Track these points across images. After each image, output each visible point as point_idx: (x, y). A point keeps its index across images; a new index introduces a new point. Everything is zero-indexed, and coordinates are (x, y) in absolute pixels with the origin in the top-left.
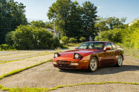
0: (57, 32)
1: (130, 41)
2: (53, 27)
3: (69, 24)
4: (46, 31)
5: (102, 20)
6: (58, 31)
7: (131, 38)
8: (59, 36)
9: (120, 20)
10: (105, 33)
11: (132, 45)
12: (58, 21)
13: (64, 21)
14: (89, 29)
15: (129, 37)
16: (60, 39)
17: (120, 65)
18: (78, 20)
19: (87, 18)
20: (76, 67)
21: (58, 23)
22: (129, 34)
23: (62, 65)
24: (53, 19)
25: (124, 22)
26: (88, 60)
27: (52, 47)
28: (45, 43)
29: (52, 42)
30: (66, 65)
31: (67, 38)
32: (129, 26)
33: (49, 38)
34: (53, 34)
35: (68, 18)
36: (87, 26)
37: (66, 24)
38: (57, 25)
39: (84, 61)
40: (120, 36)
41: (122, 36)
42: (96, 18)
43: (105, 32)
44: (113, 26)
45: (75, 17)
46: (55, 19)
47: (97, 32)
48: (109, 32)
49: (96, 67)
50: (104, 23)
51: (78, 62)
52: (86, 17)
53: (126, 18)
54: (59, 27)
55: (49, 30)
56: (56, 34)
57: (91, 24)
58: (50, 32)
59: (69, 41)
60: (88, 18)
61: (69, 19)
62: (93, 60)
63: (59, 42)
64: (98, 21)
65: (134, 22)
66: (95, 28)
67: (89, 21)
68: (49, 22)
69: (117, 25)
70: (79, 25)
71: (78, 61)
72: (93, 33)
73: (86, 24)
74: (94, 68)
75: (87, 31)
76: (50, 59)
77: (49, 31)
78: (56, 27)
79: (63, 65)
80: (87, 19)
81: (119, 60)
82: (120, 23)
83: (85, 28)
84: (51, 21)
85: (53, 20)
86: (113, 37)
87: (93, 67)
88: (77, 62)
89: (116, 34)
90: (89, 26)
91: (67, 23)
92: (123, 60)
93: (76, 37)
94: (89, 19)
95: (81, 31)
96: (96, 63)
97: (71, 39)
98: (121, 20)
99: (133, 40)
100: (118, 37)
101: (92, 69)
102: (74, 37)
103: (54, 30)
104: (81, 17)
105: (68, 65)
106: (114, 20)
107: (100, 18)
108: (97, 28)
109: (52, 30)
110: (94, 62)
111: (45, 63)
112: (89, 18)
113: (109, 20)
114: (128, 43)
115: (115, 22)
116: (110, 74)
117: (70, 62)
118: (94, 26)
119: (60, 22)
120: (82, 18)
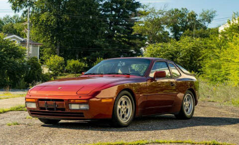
0: (35, 45)
1: (220, 68)
2: (23, 31)
3: (67, 23)
4: (4, 40)
5: (152, 17)
6: (38, 40)
7: (222, 59)
8: (41, 55)
9: (198, 18)
10: (160, 48)
11: (223, 76)
12: (38, 16)
13: (54, 15)
14: (120, 37)
15: (218, 57)
16: (42, 63)
17: (188, 114)
18: (92, 14)
19: (113, 9)
20: (82, 113)
21: (39, 21)
22: (218, 50)
23: (48, 109)
24: (25, 9)
25: (209, 21)
26: (113, 98)
27: (22, 82)
28: (3, 72)
29: (22, 69)
30: (57, 109)
31: (61, 59)
32: (220, 31)
33: (12, 59)
34: (23, 48)
35: (64, 8)
36: (114, 30)
37: (58, 24)
38: (36, 26)
39: (101, 100)
40: (198, 57)
41: (201, 58)
42: (138, 9)
43: (159, 46)
44: (182, 33)
45: (84, 7)
46: (31, 9)
47: (139, 45)
48: (169, 46)
49: (129, 115)
50: (157, 24)
51: (87, 102)
52: (111, 7)
53: (214, 12)
54: (40, 32)
55: (14, 37)
56: (31, 47)
57: (125, 25)
58: (17, 43)
59: (67, 68)
60: (117, 10)
61: (68, 11)
62: (122, 99)
63: (40, 71)
64: (143, 19)
65: (232, 22)
66: (135, 35)
67: (119, 17)
68: (15, 17)
69: (191, 29)
70: (93, 28)
71: (88, 100)
72: (129, 48)
73: (111, 26)
74: (125, 119)
75: (112, 43)
76: (17, 107)
77: (14, 40)
78: (33, 31)
79: (52, 109)
80: (114, 13)
81: (187, 102)
82: (198, 25)
83: (110, 36)
84: (20, 14)
85: (25, 12)
86: (180, 59)
87: (123, 116)
88: (85, 101)
89: (189, 51)
90: (119, 31)
91: (62, 22)
92: (196, 103)
93: (85, 58)
94: (119, 11)
95: (97, 42)
96: (130, 107)
97: (72, 63)
98: (201, 18)
99: (226, 64)
100: (191, 58)
101: (120, 118)
102: (80, 58)
103: (28, 39)
104: (98, 5)
105: (64, 109)
106: (182, 15)
107: (148, 10)
108: (140, 35)
109: (22, 40)
110: (126, 103)
111: (4, 112)
112: (120, 9)
113: (170, 15)
114: (215, 73)
115: (187, 23)
116: (162, 131)
117: (69, 102)
118: (132, 31)
119: (43, 17)
120: (100, 10)
